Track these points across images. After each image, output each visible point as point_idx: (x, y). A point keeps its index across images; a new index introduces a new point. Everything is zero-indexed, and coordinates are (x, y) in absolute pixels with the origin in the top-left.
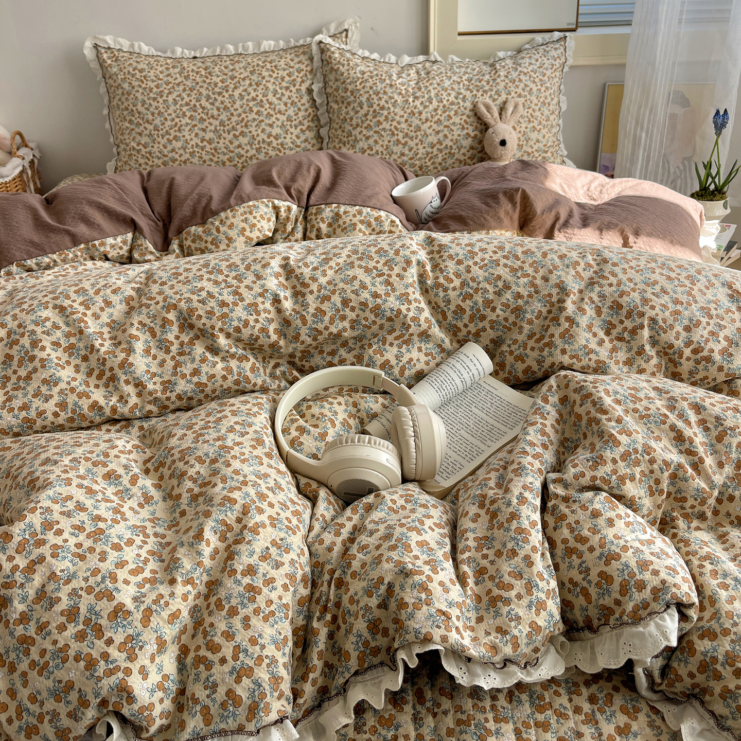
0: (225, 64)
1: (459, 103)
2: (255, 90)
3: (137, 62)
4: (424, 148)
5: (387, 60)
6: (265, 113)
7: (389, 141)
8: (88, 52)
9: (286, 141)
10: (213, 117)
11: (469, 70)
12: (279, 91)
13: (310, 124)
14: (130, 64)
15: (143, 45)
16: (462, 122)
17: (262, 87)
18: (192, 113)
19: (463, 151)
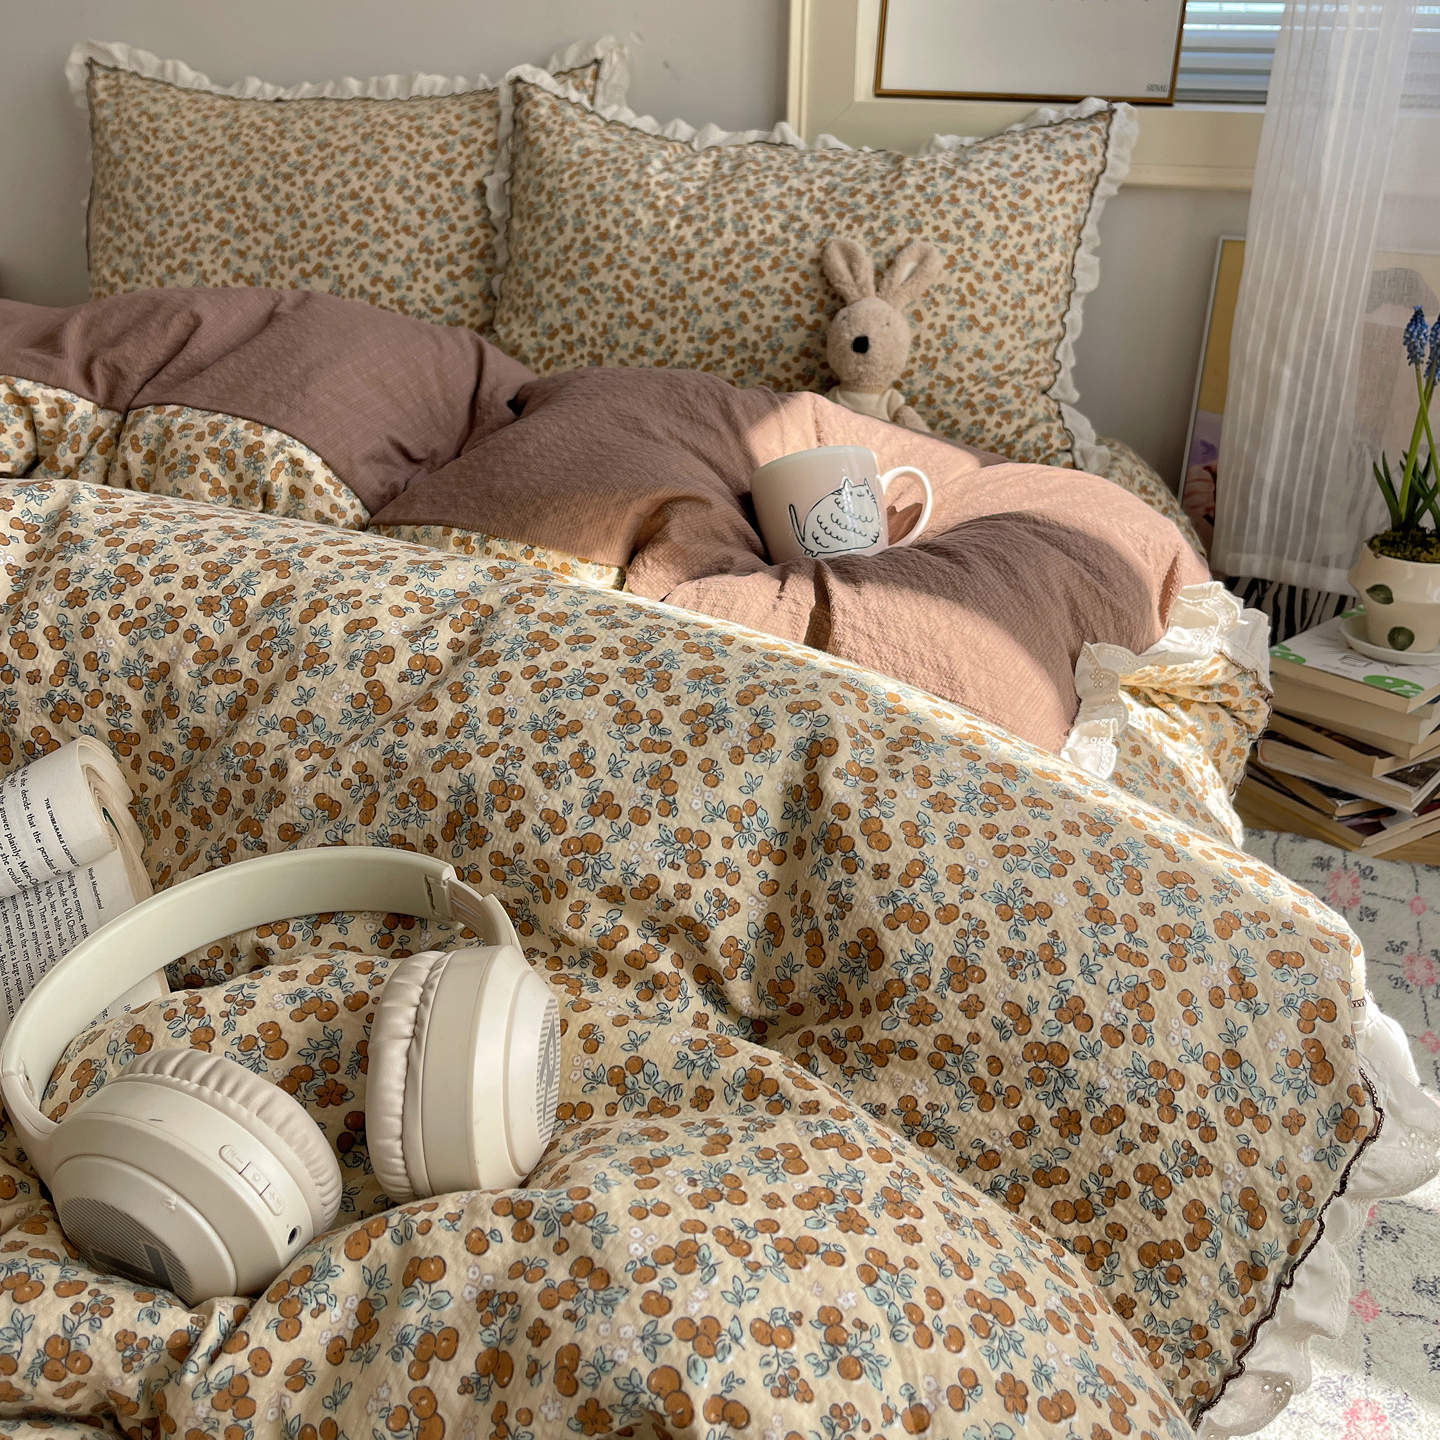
0: (319, 115)
1: (787, 241)
2: (361, 176)
3: (155, 100)
4: (691, 340)
5: (668, 133)
6: (374, 228)
7: (611, 316)
8: (75, 75)
9: (411, 295)
10: (264, 227)
11: (838, 168)
12: (413, 182)
13: (476, 264)
14: (139, 104)
15: (184, 69)
16: (788, 286)
17: (377, 169)
18: (225, 215)
19: (783, 357)
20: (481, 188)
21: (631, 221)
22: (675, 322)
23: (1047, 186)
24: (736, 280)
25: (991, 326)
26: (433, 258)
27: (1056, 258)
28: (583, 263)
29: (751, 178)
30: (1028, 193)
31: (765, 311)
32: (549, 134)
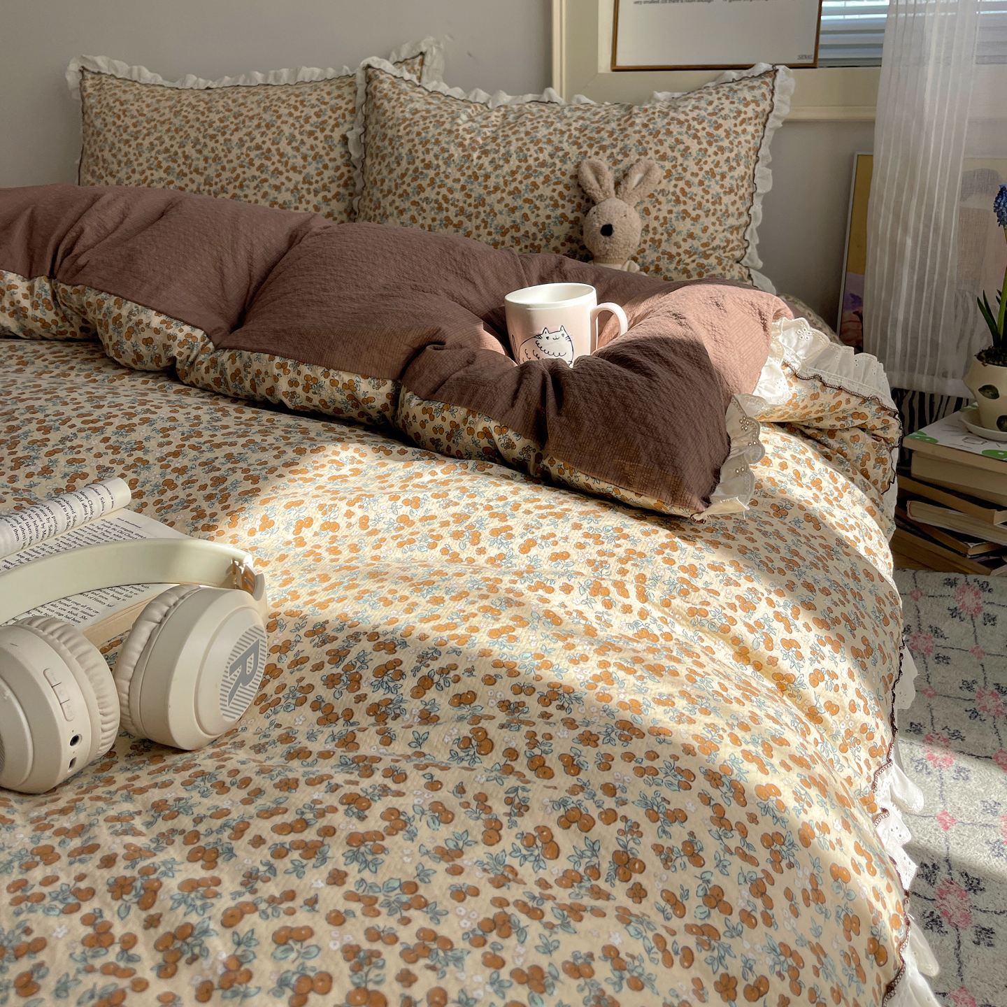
1: (554, 164)
2: (263, 134)
3: (125, 92)
6: (272, 168)
7: (434, 220)
8: (72, 78)
10: (196, 171)
12: (299, 137)
13: (342, 190)
14: (114, 94)
18: (170, 164)
20: (345, 139)
21: (446, 155)
22: (479, 222)
23: (733, 121)
24: (520, 192)
25: (698, 216)
26: (312, 187)
27: (741, 170)
28: (414, 184)
29: (528, 123)
30: (720, 126)
31: (540, 212)
32: (389, 101)
